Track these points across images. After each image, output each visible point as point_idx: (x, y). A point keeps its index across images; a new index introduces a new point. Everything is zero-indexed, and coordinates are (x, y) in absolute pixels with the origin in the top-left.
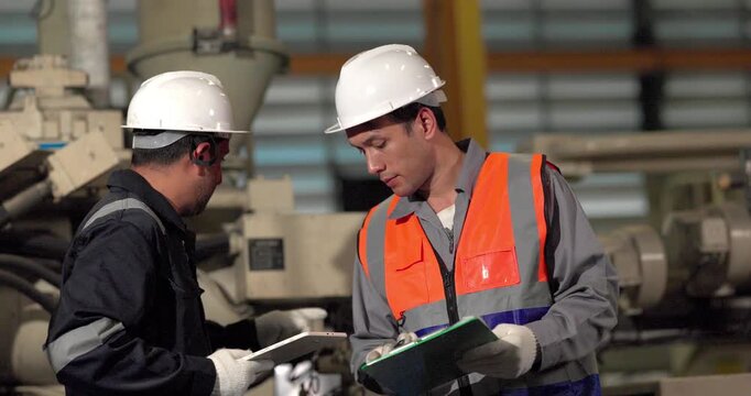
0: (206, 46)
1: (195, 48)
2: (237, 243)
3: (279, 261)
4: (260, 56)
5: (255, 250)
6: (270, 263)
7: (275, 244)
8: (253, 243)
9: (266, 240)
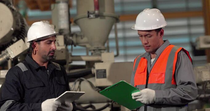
0: (92, 16)
1: (89, 16)
2: (94, 71)
3: (105, 76)
4: (107, 18)
5: (98, 73)
6: (102, 76)
7: (104, 71)
8: (97, 71)
9: (101, 70)
